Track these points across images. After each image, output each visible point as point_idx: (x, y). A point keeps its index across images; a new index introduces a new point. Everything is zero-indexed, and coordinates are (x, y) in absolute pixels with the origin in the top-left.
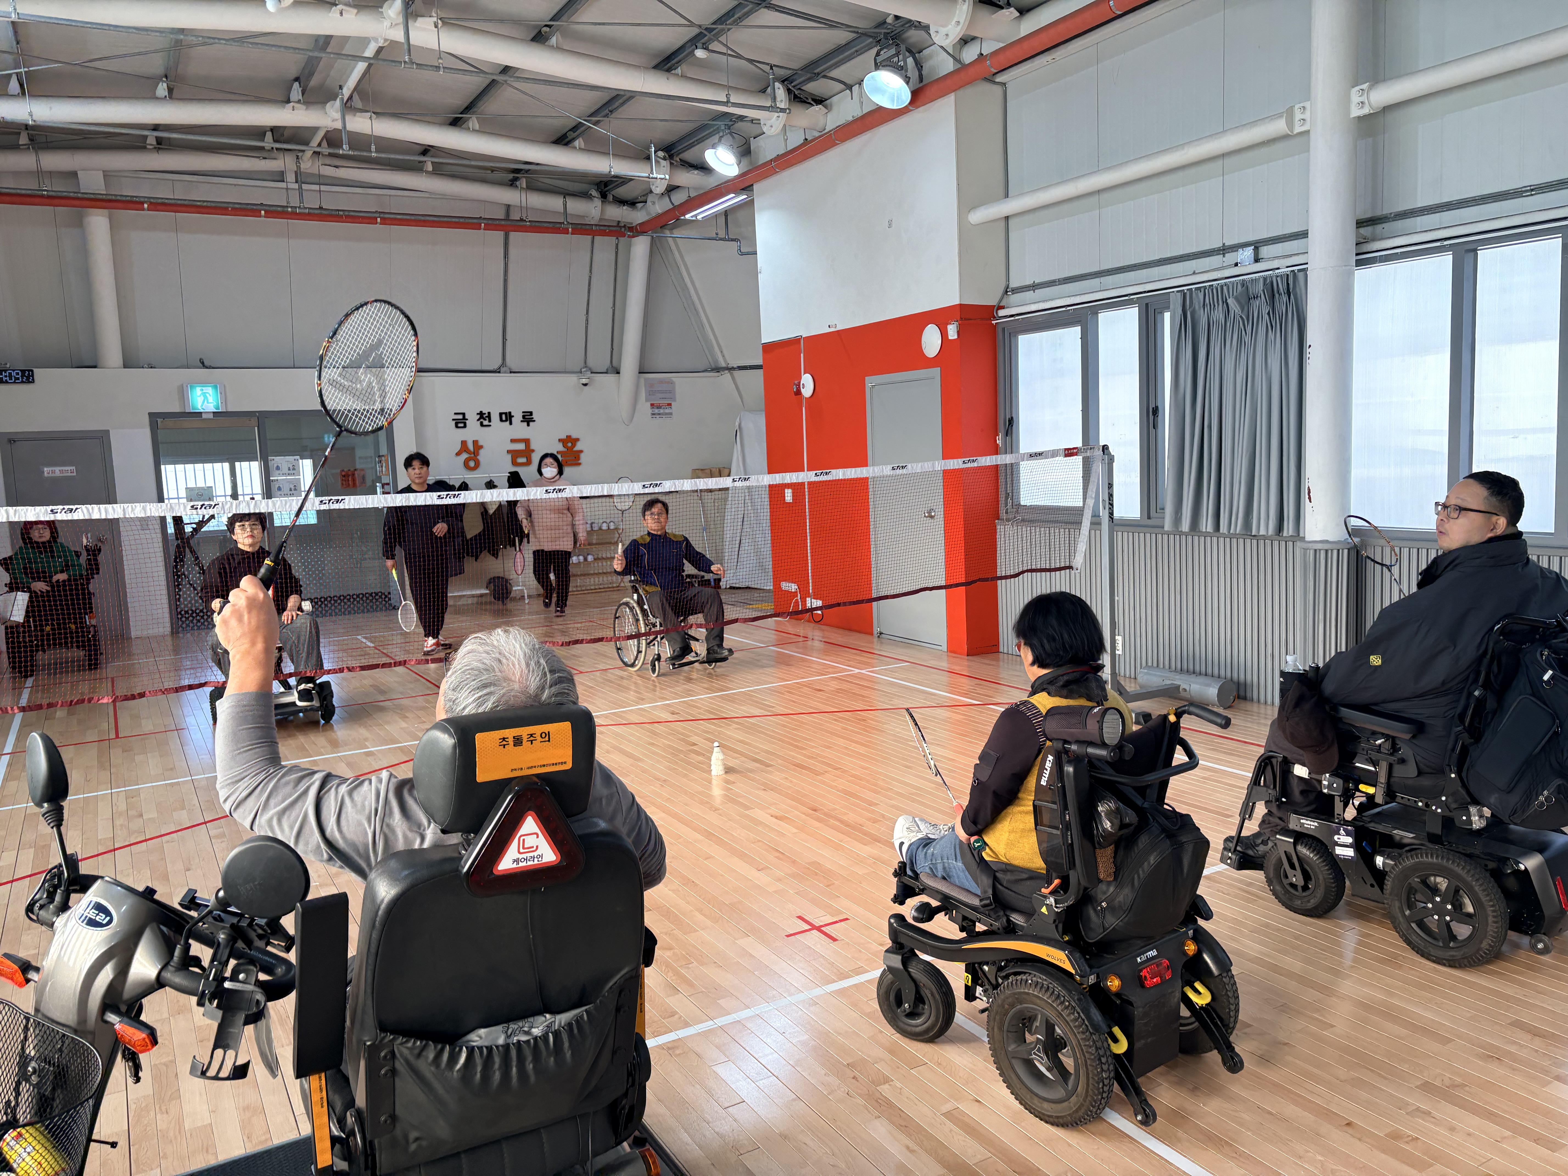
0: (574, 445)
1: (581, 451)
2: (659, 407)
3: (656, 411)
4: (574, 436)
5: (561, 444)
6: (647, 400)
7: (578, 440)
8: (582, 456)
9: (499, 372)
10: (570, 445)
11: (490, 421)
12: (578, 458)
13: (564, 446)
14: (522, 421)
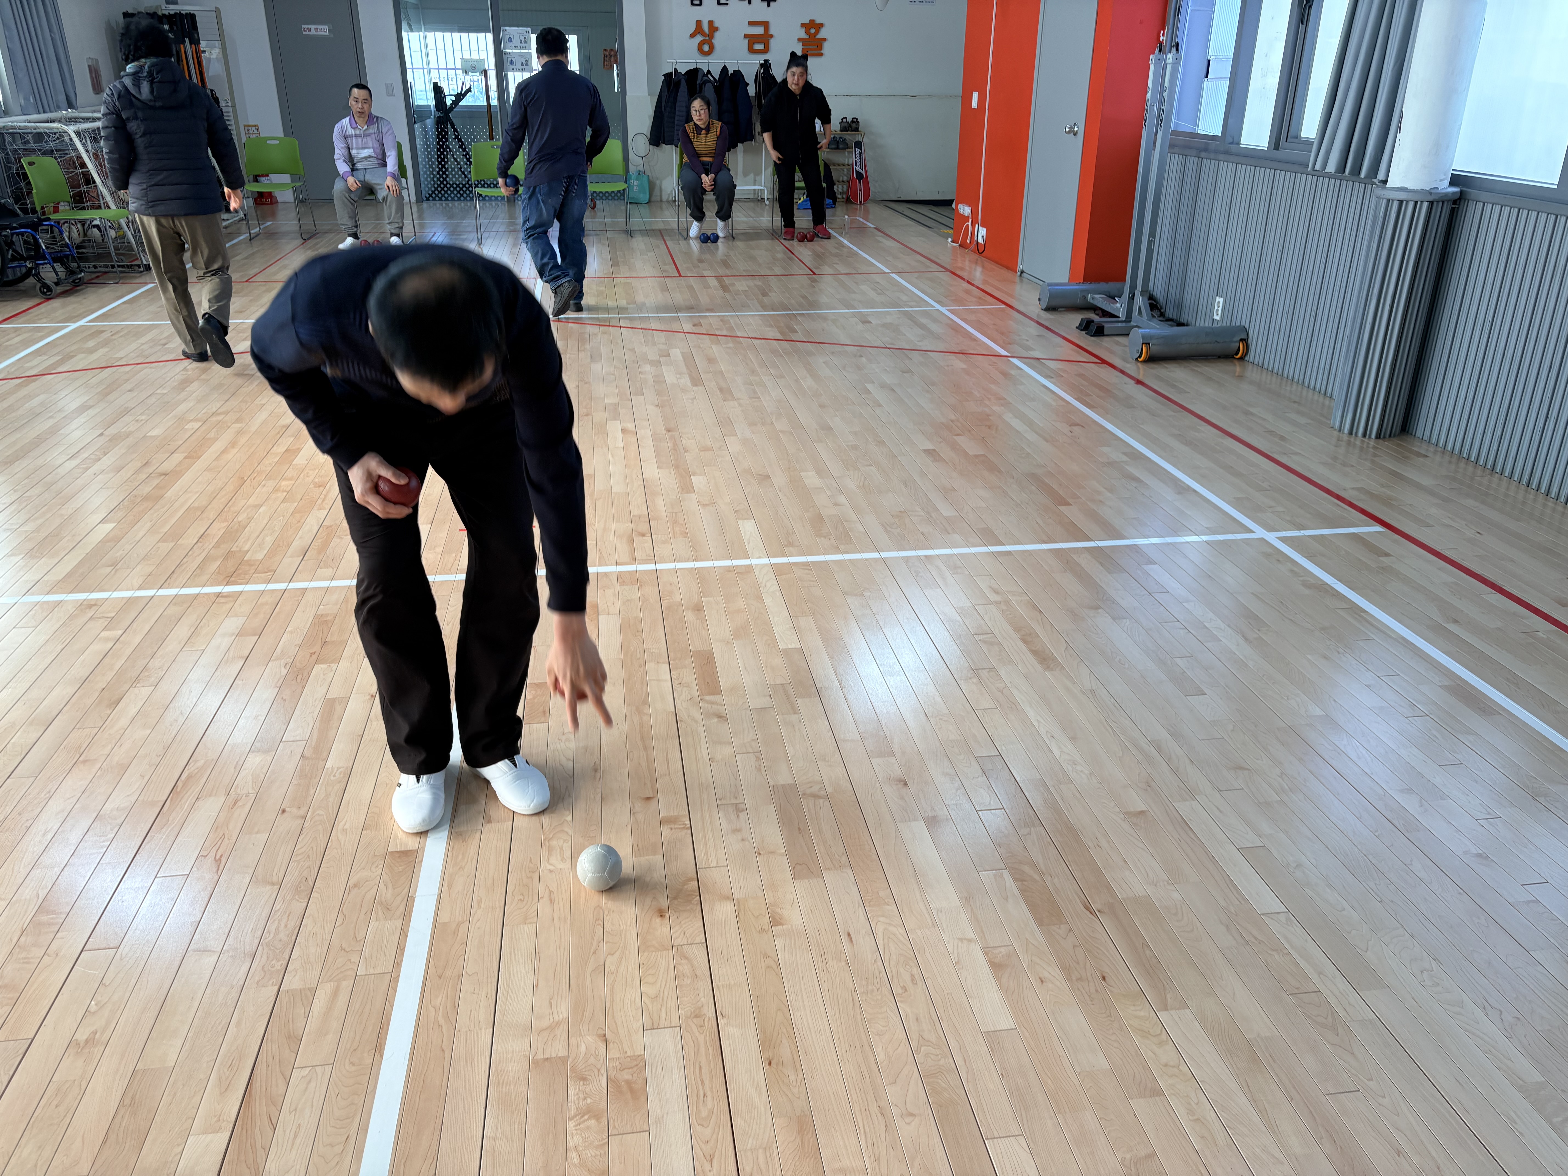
0: (817, 32)
1: (825, 40)
4: (818, 21)
5: (803, 30)
8: (826, 45)
10: (813, 31)
12: (820, 47)
13: (807, 32)
14: (762, 1)
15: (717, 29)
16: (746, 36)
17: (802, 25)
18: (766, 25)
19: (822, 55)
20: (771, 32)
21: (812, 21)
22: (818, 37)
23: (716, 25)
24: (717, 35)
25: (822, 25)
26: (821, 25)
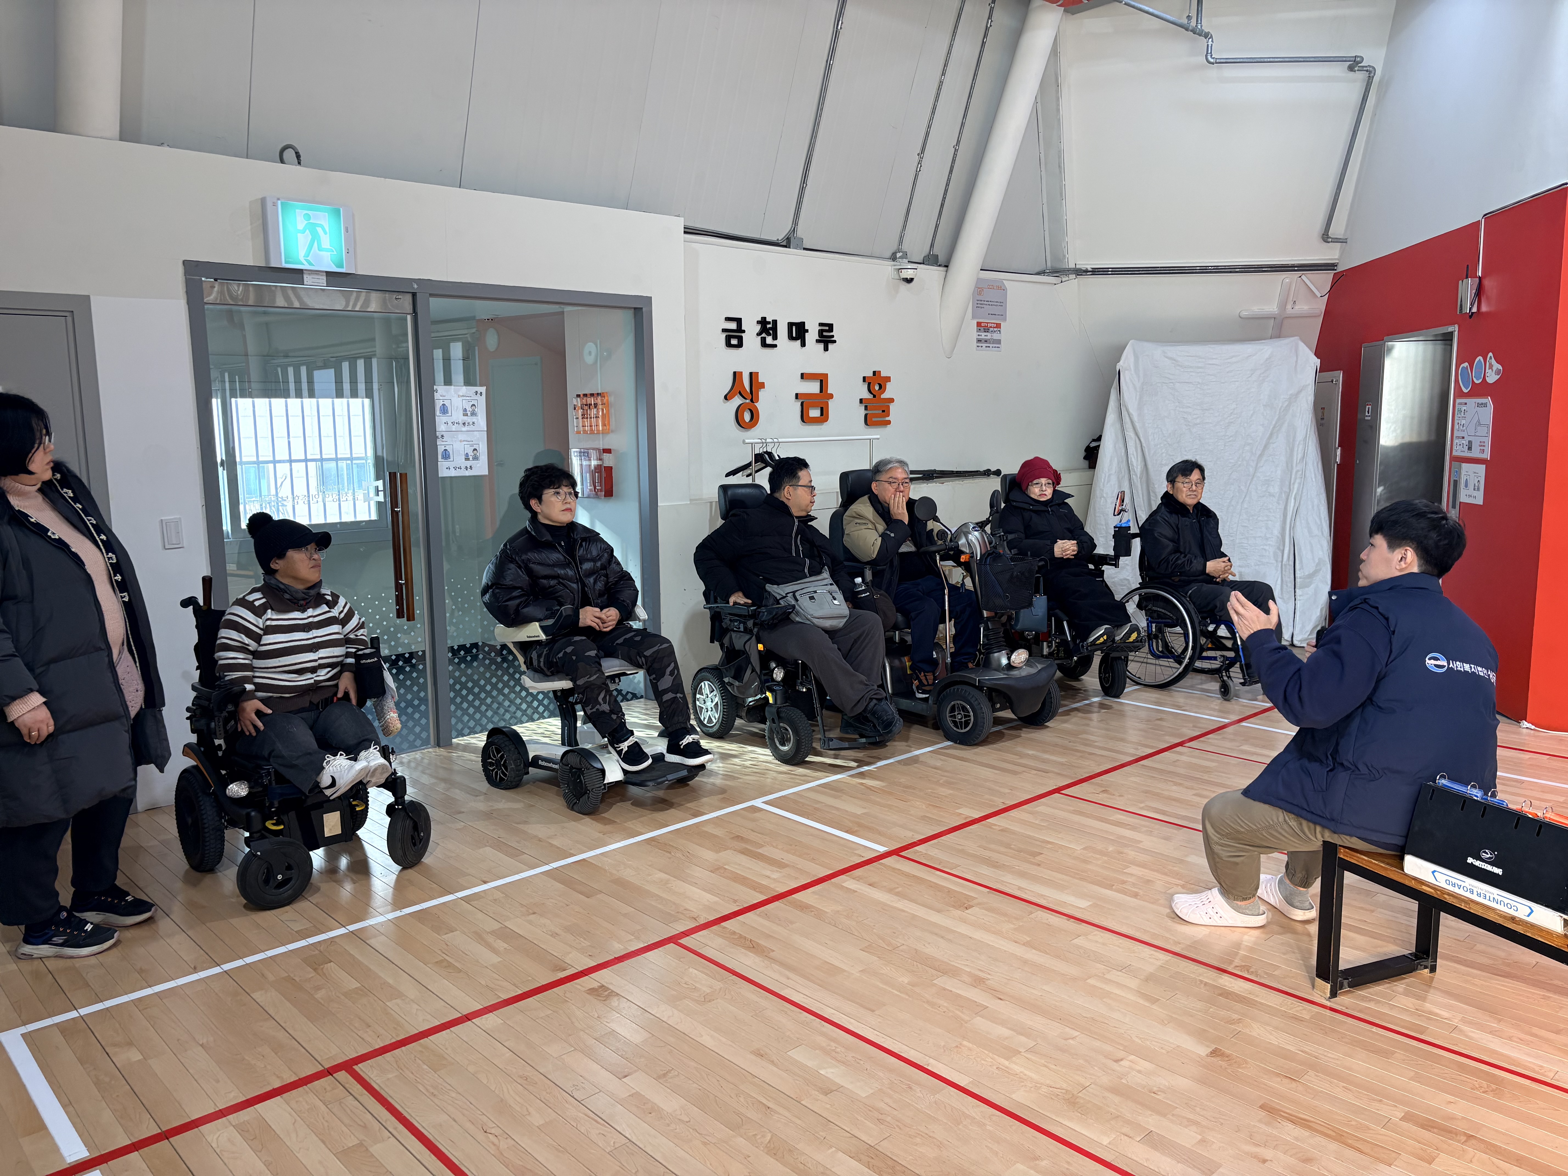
0: (882, 390)
1: (892, 401)
2: (987, 330)
3: (983, 335)
4: (883, 373)
5: (865, 386)
6: (974, 317)
8: (894, 409)
9: (788, 246)
10: (876, 388)
11: (775, 337)
12: (886, 412)
13: (869, 390)
14: (818, 341)
15: (761, 386)
16: (797, 396)
17: (865, 380)
18: (823, 380)
19: (889, 422)
20: (830, 389)
21: (875, 375)
22: (884, 396)
23: (760, 379)
24: (762, 394)
25: (888, 379)
26: (885, 380)
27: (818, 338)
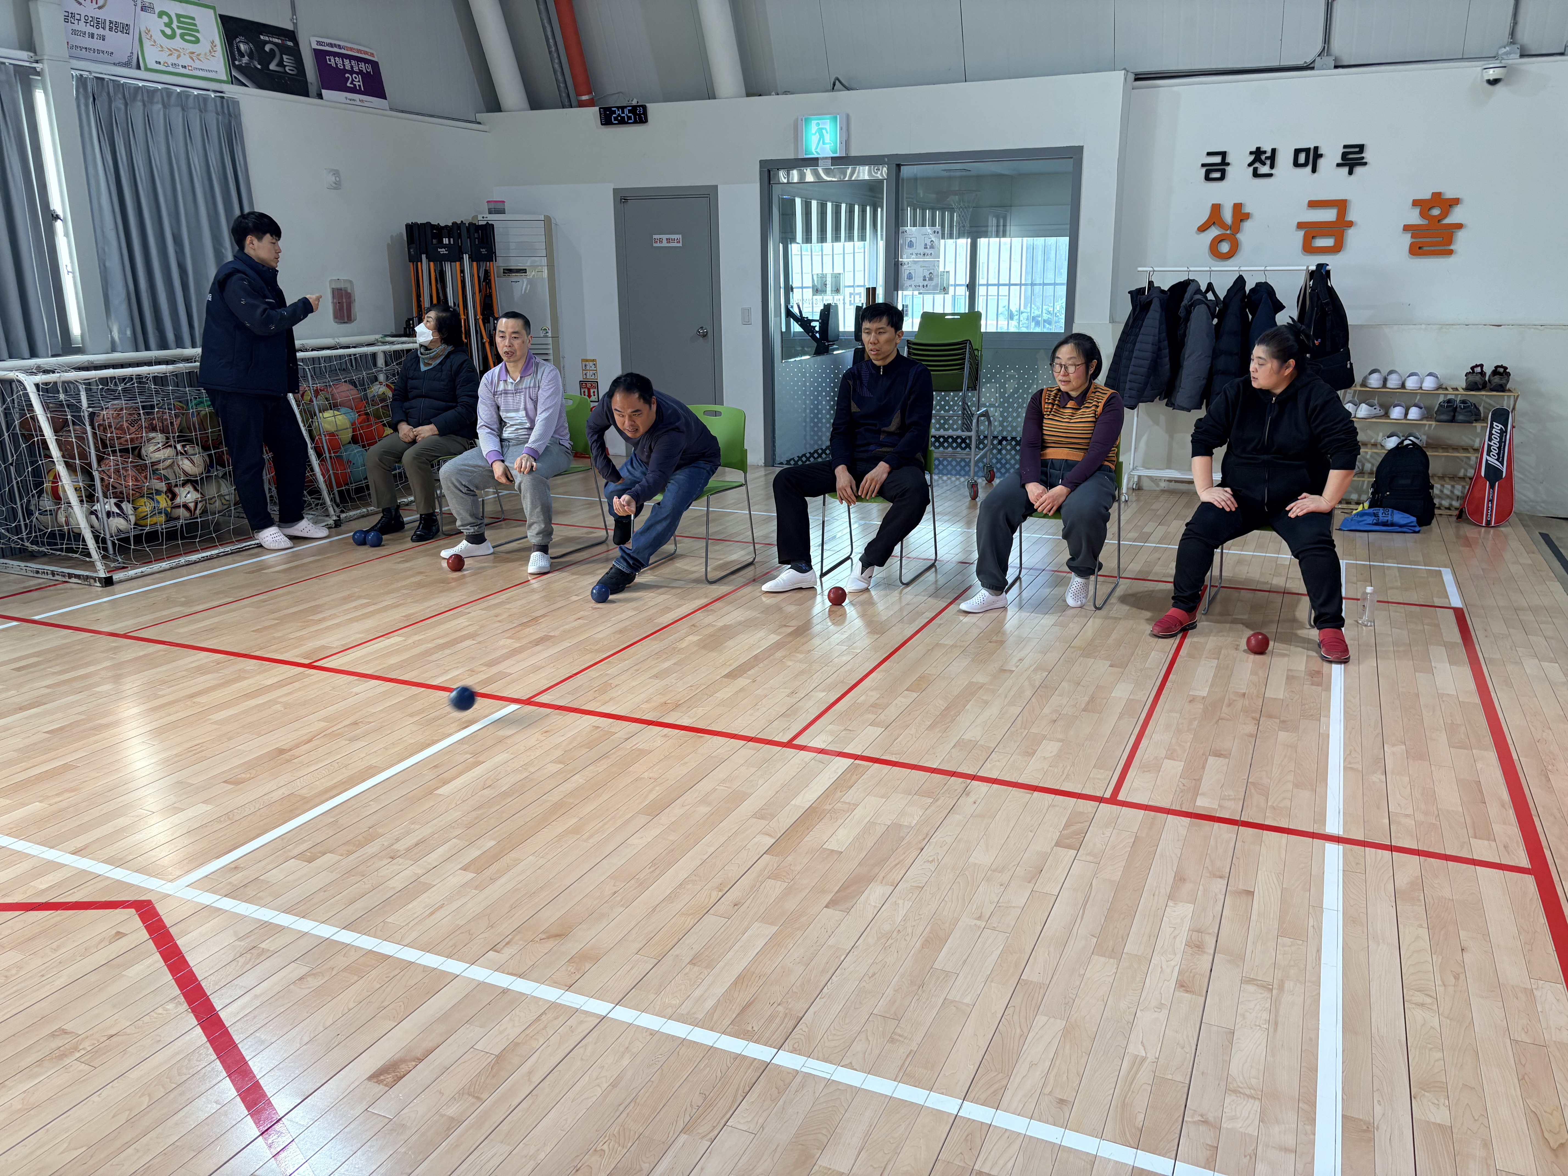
0: (1445, 214)
1: (1460, 226)
4: (1449, 194)
5: (1417, 211)
7: (1456, 201)
8: (1461, 235)
9: (1313, 68)
10: (1436, 212)
11: (1272, 166)
12: (1449, 240)
13: (1422, 215)
14: (1338, 165)
15: (1247, 216)
16: (1300, 226)
17: (1416, 203)
18: (1341, 206)
19: (1451, 252)
20: (1351, 216)
21: (1437, 197)
22: (1447, 221)
23: (1247, 210)
24: (1247, 225)
26: (1455, 202)
27: (1340, 161)
